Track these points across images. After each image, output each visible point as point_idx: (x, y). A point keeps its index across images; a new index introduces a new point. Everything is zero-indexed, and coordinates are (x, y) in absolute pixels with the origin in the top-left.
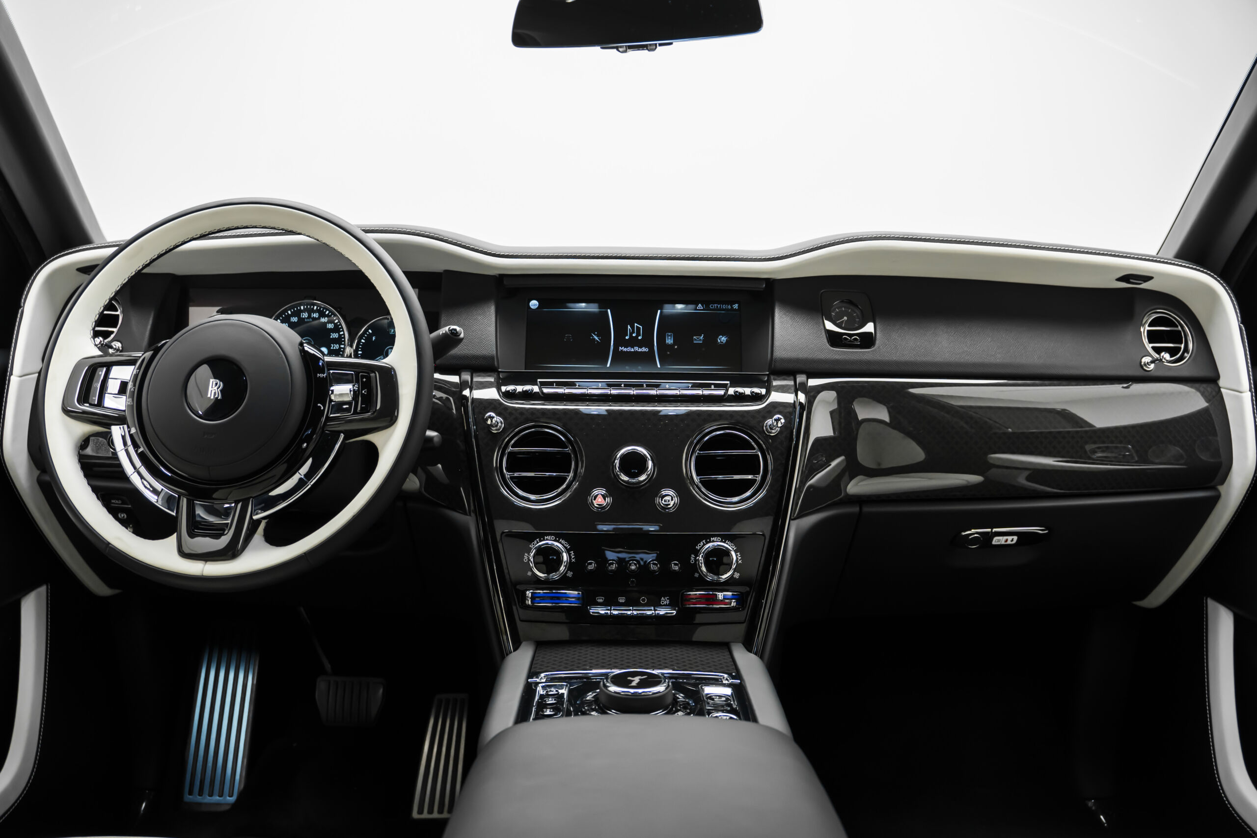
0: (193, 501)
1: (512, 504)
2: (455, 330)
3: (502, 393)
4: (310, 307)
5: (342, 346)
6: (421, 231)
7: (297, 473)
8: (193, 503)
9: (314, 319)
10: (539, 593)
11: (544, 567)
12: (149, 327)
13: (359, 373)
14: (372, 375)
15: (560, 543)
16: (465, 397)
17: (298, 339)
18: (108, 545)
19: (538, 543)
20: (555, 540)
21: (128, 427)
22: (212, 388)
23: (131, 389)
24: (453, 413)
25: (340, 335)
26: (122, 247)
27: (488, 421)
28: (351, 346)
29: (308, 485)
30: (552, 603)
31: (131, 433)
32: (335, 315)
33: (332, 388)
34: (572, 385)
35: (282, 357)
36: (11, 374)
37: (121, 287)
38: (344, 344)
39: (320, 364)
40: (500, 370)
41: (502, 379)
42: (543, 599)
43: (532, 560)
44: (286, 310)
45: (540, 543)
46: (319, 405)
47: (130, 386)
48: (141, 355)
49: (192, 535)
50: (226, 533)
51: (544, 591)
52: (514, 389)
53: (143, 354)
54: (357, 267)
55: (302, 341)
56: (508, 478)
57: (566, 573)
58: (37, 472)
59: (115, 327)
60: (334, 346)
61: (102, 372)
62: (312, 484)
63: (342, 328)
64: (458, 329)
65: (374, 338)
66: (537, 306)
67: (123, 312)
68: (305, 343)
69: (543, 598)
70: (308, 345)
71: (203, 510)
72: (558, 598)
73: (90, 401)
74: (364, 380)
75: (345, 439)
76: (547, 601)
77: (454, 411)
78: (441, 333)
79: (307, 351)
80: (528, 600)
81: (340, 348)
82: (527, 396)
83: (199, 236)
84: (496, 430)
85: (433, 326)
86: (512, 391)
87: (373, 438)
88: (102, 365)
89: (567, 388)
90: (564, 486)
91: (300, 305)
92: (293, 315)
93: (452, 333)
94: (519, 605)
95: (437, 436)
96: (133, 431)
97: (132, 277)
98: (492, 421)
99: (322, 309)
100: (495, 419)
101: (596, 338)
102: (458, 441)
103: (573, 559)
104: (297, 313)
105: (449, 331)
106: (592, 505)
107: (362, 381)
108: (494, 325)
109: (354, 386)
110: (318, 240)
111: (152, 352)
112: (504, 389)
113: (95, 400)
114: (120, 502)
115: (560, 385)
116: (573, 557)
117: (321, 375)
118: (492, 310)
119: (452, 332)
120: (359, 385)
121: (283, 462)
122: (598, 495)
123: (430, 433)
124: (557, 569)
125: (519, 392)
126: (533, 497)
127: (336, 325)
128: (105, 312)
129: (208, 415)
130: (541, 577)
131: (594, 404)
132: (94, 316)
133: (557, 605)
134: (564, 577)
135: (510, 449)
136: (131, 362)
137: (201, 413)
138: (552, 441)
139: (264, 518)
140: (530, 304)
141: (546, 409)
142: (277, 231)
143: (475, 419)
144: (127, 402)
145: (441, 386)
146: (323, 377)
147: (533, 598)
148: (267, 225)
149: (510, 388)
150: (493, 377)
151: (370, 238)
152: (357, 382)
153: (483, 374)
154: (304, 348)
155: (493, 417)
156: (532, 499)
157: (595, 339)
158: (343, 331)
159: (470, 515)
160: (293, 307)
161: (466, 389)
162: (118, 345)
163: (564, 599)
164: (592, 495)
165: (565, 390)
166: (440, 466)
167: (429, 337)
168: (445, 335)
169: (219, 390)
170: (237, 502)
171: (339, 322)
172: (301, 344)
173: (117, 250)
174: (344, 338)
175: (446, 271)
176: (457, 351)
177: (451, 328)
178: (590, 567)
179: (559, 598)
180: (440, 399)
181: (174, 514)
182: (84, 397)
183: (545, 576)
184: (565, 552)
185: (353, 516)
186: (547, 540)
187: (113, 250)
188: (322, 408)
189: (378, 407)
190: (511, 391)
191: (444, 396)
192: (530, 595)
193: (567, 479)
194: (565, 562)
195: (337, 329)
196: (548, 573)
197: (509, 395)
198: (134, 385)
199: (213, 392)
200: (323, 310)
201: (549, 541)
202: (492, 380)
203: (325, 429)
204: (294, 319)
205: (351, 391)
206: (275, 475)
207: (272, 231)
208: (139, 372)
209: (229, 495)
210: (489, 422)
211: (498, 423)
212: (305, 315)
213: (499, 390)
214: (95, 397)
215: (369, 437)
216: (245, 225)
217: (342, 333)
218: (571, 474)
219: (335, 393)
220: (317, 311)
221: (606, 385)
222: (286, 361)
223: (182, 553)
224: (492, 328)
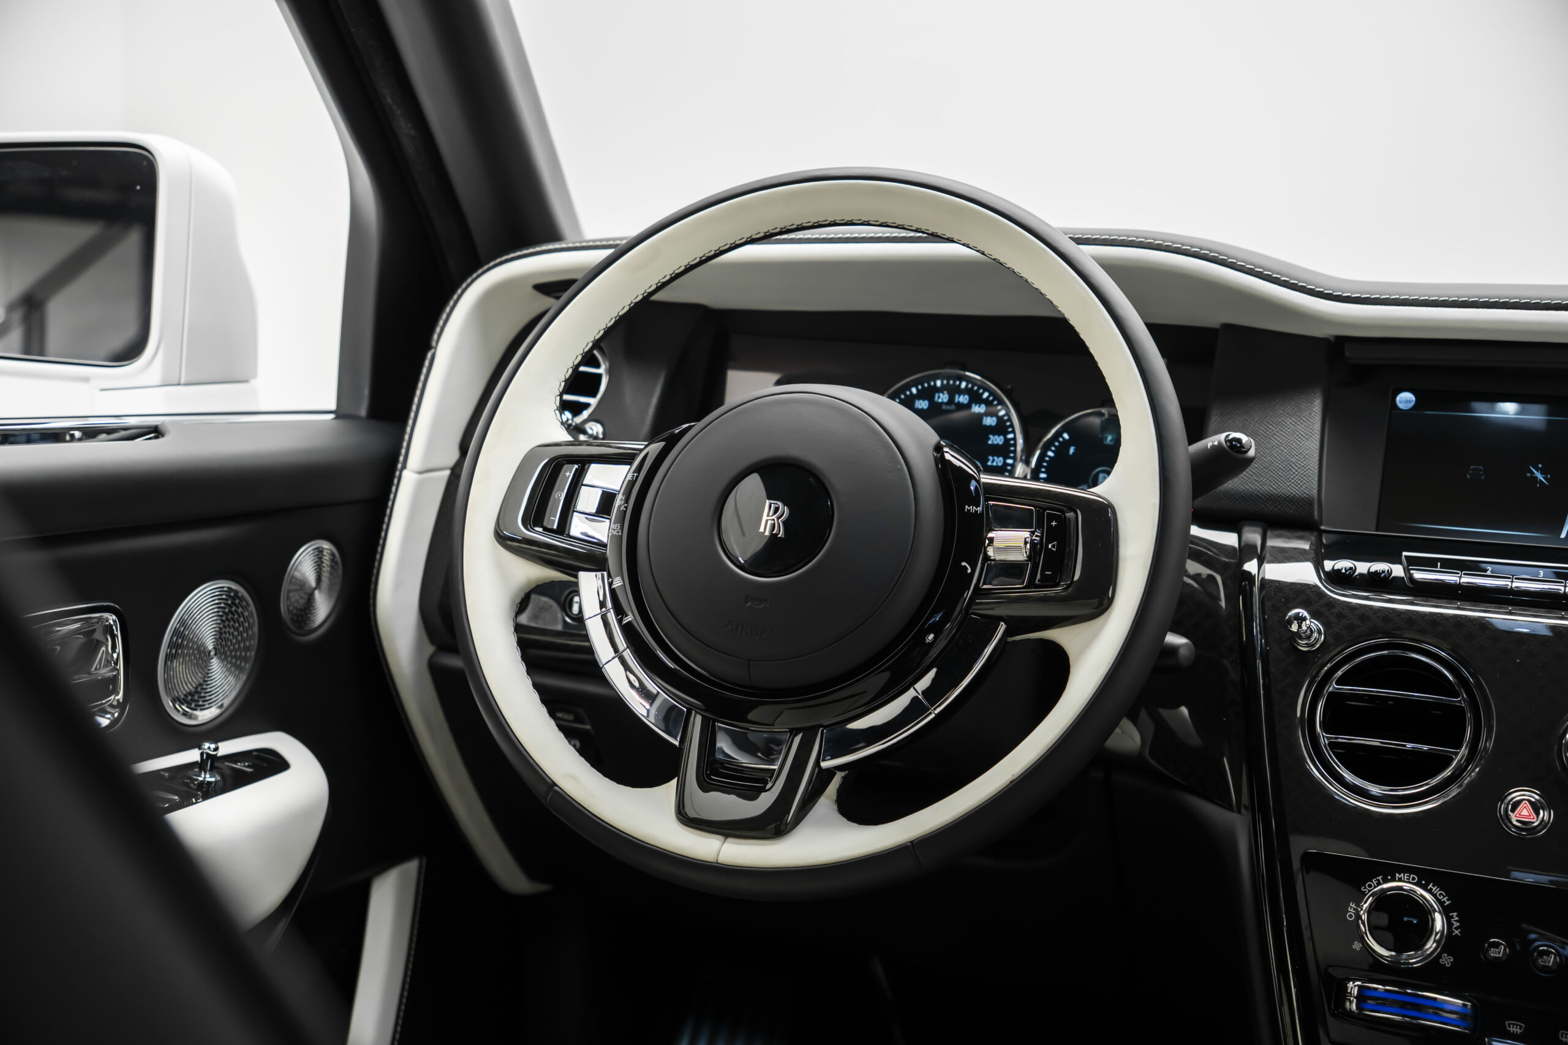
0: (714, 721)
1: (1329, 797)
2: (1239, 440)
3: (1326, 573)
4: (954, 382)
5: (1010, 461)
6: (1183, 245)
7: (912, 688)
8: (714, 726)
9: (961, 407)
10: (1376, 989)
11: (1389, 937)
12: (655, 401)
13: (1044, 510)
14: (1070, 515)
15: (1430, 891)
16: (1248, 576)
17: (933, 438)
18: (552, 787)
19: (1379, 884)
20: (1418, 884)
21: (609, 576)
22: (768, 515)
23: (620, 507)
24: (1221, 607)
25: (1007, 441)
26: (621, 252)
27: (1293, 626)
28: (1027, 462)
29: (931, 713)
30: (1404, 1016)
31: (614, 586)
32: (1001, 402)
33: (990, 535)
34: (1475, 568)
35: (902, 468)
36: (404, 467)
37: (616, 322)
38: (1014, 458)
39: (972, 488)
40: (1323, 527)
41: (1326, 547)
42: (1384, 1004)
43: (1365, 917)
44: (908, 387)
45: (1385, 886)
46: (964, 564)
47: (619, 501)
48: (642, 447)
49: (705, 785)
50: (768, 787)
51: (1387, 988)
52: (1351, 568)
53: (646, 446)
54: (1055, 307)
55: (939, 442)
56: (1325, 746)
57: (1439, 956)
58: (430, 649)
59: (594, 395)
60: (993, 461)
61: (570, 473)
62: (937, 711)
63: (1012, 426)
64: (1245, 439)
65: (1072, 450)
66: (1412, 405)
67: (610, 371)
68: (946, 446)
69: (1383, 1002)
70: (950, 449)
71: (729, 740)
72: (1417, 1007)
73: (545, 524)
74: (1054, 523)
75: (1007, 633)
76: (1390, 1009)
77: (1223, 604)
78: (1209, 445)
79: (949, 461)
80: (1351, 1002)
81: (1005, 464)
82: (1377, 583)
83: (762, 235)
84: (1308, 645)
85: (1196, 430)
86: (1346, 571)
87: (1063, 636)
88: (571, 459)
89: (1464, 574)
90: (1447, 773)
91: (935, 377)
92: (921, 395)
93: (1232, 447)
94: (1330, 1008)
95: (1186, 644)
96: (617, 583)
97: (636, 303)
98: (1300, 627)
99: (976, 388)
100: (1308, 622)
101: (1540, 477)
102: (1226, 663)
103: (1456, 928)
104: (928, 393)
105: (1226, 441)
106: (1507, 822)
107: (1049, 526)
108: (1317, 437)
109: (1033, 533)
110: (983, 254)
111: (663, 444)
112: (1328, 565)
113: (554, 520)
114: (571, 717)
115: (1449, 565)
116: (1456, 924)
117: (973, 509)
118: (1316, 407)
119: (1231, 443)
120: (1042, 534)
121: (883, 668)
122: (1520, 801)
123: (1174, 639)
124: (1419, 945)
125: (1361, 575)
126: (1375, 789)
127: (1000, 420)
128: (582, 369)
129: (756, 565)
130: (1382, 956)
131: (1524, 610)
132: (563, 372)
133: (1414, 1022)
134: (1433, 964)
135: (1333, 687)
136: (624, 459)
137: (743, 562)
138: (1428, 679)
139: (840, 768)
140: (1398, 398)
141: (1417, 612)
142: (912, 234)
143: (1264, 624)
144: (610, 531)
145: (1204, 553)
146: (976, 512)
147: (1361, 998)
148: (890, 221)
149: (1343, 564)
150: (1308, 539)
151: (1085, 254)
152: (1040, 525)
153: (1287, 533)
154: (943, 456)
155: (1305, 619)
156: (1372, 793)
157: (1536, 478)
158: (1013, 432)
159: (1239, 812)
160: (919, 382)
161: (1251, 560)
162: (596, 429)
163: (1431, 1011)
164: (1506, 801)
165: (1460, 577)
166: (1184, 710)
167: (1185, 451)
168: (1218, 450)
169: (780, 520)
170: (794, 732)
171: (1007, 414)
172: (938, 448)
173: (612, 253)
174: (1015, 445)
175: (1228, 327)
176: (1237, 484)
177: (1230, 437)
178: (1493, 953)
179: (1419, 1007)
180: (1196, 577)
181: (677, 743)
182: (535, 515)
183: (1391, 956)
184: (1440, 912)
185: (1011, 782)
186: (1400, 880)
187: (604, 254)
188: (969, 571)
189: (1076, 578)
190: (1343, 571)
191: (1205, 571)
192: (1355, 991)
193: (1452, 760)
194: (1437, 934)
195: (1002, 428)
196: (1399, 948)
197: (1338, 579)
198: (627, 501)
199: (770, 522)
200: (978, 389)
201: (1406, 884)
202: (1306, 546)
203: (970, 612)
204: (922, 404)
205: (1026, 543)
206: (865, 692)
207: (904, 234)
208: (637, 477)
209: (776, 719)
210: (1294, 628)
211: (1312, 632)
212: (943, 397)
213: (1319, 567)
214: (555, 517)
215: (1057, 635)
216: (848, 218)
217: (1011, 436)
218: (1464, 751)
219: (996, 544)
220: (967, 391)
221: (1552, 575)
222: (908, 477)
223: (683, 816)
224: (1313, 444)
